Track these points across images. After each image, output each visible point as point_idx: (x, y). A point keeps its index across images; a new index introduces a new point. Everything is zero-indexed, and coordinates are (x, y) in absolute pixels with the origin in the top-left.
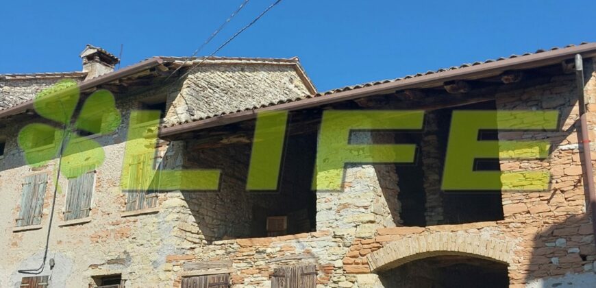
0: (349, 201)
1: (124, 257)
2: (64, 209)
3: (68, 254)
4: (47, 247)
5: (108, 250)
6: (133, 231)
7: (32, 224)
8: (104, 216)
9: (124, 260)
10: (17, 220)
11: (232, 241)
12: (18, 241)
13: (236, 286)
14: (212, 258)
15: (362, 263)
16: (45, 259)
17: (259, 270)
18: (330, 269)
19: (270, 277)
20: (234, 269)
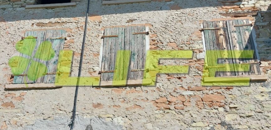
3: (115, 120)
4: (74, 111)
5: (189, 120)
6: (230, 100)
7: (42, 81)
8: (173, 80)
10: (13, 77)
12: (15, 101)
16: (72, 125)
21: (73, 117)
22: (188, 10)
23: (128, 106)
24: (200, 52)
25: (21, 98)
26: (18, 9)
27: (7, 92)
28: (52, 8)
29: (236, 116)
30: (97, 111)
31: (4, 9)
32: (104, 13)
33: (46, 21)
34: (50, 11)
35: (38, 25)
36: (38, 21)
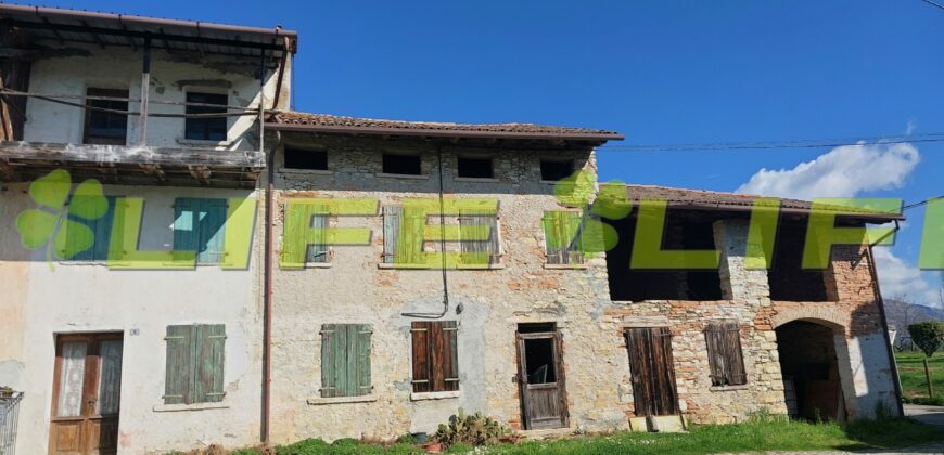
0: (753, 280)
1: (556, 306)
3: (479, 299)
4: (446, 291)
5: (533, 299)
6: (560, 283)
8: (521, 265)
9: (556, 309)
10: (383, 256)
11: (665, 301)
12: (390, 280)
13: (676, 338)
14: (649, 314)
15: (766, 324)
16: (446, 302)
17: (692, 326)
18: (746, 327)
19: (704, 332)
20: (670, 323)
21: (446, 296)
22: (531, 196)
23: (489, 287)
24: (541, 239)
25: (396, 277)
26: (367, 176)
27: (381, 271)
28: (404, 179)
29: (564, 297)
30: (464, 291)
31: (350, 174)
32: (456, 191)
33: (402, 195)
34: (402, 182)
35: (394, 198)
36: (393, 194)
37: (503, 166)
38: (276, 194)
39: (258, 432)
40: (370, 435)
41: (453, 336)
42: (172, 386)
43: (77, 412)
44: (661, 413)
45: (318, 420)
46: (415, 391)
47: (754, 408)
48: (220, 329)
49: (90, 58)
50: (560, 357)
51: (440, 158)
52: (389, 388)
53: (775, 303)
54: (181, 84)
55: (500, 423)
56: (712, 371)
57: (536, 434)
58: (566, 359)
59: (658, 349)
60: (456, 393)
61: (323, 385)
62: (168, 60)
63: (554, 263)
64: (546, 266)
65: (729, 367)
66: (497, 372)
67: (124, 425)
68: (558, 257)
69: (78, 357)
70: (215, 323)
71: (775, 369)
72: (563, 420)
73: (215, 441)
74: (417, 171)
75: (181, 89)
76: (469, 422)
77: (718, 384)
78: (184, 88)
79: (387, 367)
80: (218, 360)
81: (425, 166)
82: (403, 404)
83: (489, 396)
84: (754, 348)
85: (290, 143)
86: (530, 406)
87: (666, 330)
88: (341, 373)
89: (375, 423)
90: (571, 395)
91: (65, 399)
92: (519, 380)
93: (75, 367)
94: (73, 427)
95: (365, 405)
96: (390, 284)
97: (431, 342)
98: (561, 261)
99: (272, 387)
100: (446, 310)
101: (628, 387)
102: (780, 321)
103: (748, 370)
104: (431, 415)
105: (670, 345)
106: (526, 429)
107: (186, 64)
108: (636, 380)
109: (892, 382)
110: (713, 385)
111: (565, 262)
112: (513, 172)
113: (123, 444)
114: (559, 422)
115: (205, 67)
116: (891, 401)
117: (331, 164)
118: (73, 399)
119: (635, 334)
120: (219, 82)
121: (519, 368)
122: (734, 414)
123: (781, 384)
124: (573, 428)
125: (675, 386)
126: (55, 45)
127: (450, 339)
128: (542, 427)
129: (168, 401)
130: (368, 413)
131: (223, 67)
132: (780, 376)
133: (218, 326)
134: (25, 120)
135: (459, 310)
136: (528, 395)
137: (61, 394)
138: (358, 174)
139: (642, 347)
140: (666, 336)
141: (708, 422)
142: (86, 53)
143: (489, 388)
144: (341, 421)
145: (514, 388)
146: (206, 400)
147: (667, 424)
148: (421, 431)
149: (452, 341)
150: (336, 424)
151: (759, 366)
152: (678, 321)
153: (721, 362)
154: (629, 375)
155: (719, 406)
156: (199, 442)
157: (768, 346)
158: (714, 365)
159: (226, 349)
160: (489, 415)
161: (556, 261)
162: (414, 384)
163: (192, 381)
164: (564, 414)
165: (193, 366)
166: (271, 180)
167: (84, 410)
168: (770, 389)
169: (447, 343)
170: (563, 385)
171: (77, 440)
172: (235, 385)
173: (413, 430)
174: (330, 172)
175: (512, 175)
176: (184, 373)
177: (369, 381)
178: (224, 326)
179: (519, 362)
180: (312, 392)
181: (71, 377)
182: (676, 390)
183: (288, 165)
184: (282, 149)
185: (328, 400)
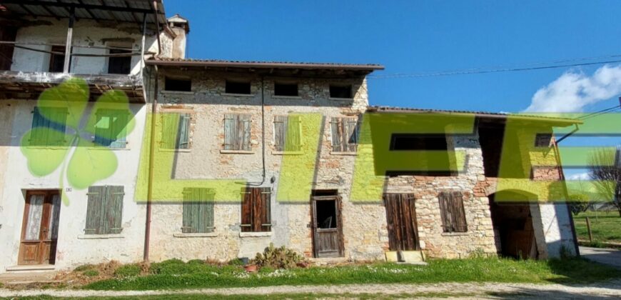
1: (338, 179)
2: (273, 143)
4: (264, 168)
5: (322, 174)
6: (341, 164)
7: (243, 149)
9: (337, 181)
10: (223, 145)
11: (412, 177)
12: (228, 161)
13: (418, 200)
14: (400, 186)
15: (481, 192)
16: (264, 176)
17: (430, 193)
18: (467, 194)
19: (438, 197)
20: (415, 191)
21: (264, 171)
22: (323, 108)
24: (329, 136)
25: (231, 159)
26: (215, 95)
27: (222, 155)
28: (238, 97)
29: (344, 173)
30: (276, 168)
31: (205, 94)
32: (273, 104)
33: (237, 107)
34: (237, 99)
35: (232, 109)
36: (232, 106)
37: (305, 88)
38: (159, 106)
39: (142, 254)
40: (213, 257)
41: (268, 197)
42: (90, 224)
43: (37, 237)
44: (407, 249)
45: (181, 247)
46: (242, 231)
47: (473, 248)
48: (121, 189)
49: (52, 26)
50: (340, 212)
51: (263, 83)
52: (225, 229)
53: (488, 178)
54: (104, 40)
55: (298, 253)
56: (443, 223)
57: (321, 261)
58: (344, 213)
59: (406, 207)
60: (269, 233)
61: (184, 225)
62: (97, 26)
63: (337, 151)
64: (332, 153)
65: (455, 221)
66: (297, 221)
67: (60, 247)
68: (340, 147)
69: (40, 204)
70: (118, 184)
71: (488, 222)
72: (340, 252)
73: (115, 259)
74: (248, 92)
75: (104, 43)
76: (277, 252)
77: (447, 231)
78: (106, 43)
79: (224, 216)
80: (119, 208)
81: (253, 88)
82: (235, 239)
83: (291, 236)
84: (473, 208)
85: (169, 75)
86: (319, 243)
87: (412, 195)
88: (195, 218)
89: (216, 251)
90: (346, 236)
91: (30, 230)
92: (311, 226)
93: (36, 210)
94: (34, 246)
95: (210, 239)
96: (228, 163)
97: (253, 200)
98: (342, 150)
99: (152, 225)
100: (264, 180)
101: (385, 232)
102: (491, 191)
103: (469, 222)
104: (253, 246)
105: (414, 205)
106: (315, 257)
107: (108, 29)
108: (391, 227)
109: (571, 233)
110: (444, 231)
111: (345, 150)
112: (311, 93)
113: (59, 257)
114: (337, 253)
115: (119, 30)
116: (571, 246)
117: (193, 88)
118: (35, 229)
119: (390, 198)
120: (127, 40)
121: (312, 219)
122: (458, 252)
123: (492, 233)
124: (347, 258)
125: (417, 232)
126: (31, 19)
127: (266, 199)
128: (327, 257)
129: (87, 232)
130: (212, 244)
131: (130, 30)
132: (492, 227)
133: (119, 187)
134: (12, 63)
135: (272, 181)
136: (317, 236)
137: (28, 225)
138: (210, 94)
139: (395, 206)
140: (411, 199)
141: (441, 257)
142: (49, 23)
143: (291, 231)
144: (195, 249)
145: (308, 231)
146: (110, 233)
147: (411, 257)
148: (245, 257)
149: (268, 200)
150: (192, 250)
151: (476, 220)
152: (420, 190)
153: (449, 216)
154: (386, 224)
155: (448, 246)
156: (105, 259)
157: (483, 207)
158: (445, 218)
159: (124, 201)
160: (291, 248)
161: (338, 149)
162: (242, 227)
163: (102, 221)
164: (341, 249)
165: (103, 211)
166: (156, 97)
167: (41, 237)
168: (485, 235)
169: (264, 202)
170: (341, 230)
171: (36, 254)
172: (129, 223)
173: (240, 256)
174: (192, 93)
175: (310, 94)
176: (98, 215)
177: (213, 223)
178: (123, 187)
179: (312, 214)
180: (177, 229)
181: (34, 216)
182: (417, 234)
183: (167, 89)
184: (164, 79)
185: (186, 235)
